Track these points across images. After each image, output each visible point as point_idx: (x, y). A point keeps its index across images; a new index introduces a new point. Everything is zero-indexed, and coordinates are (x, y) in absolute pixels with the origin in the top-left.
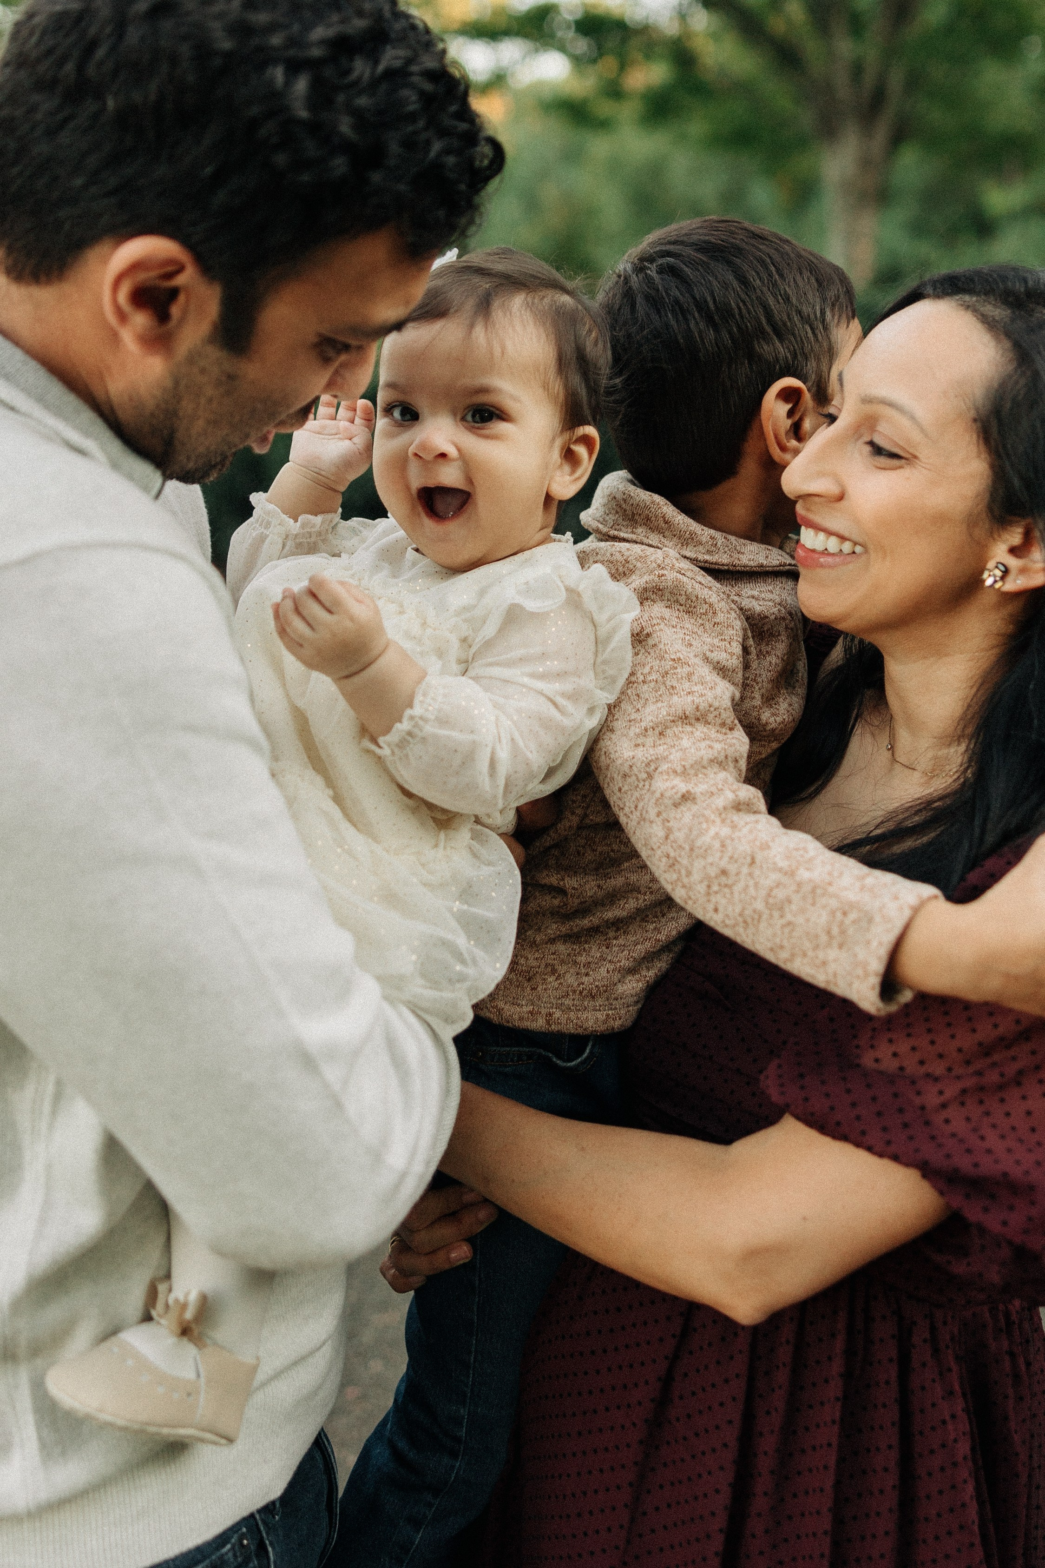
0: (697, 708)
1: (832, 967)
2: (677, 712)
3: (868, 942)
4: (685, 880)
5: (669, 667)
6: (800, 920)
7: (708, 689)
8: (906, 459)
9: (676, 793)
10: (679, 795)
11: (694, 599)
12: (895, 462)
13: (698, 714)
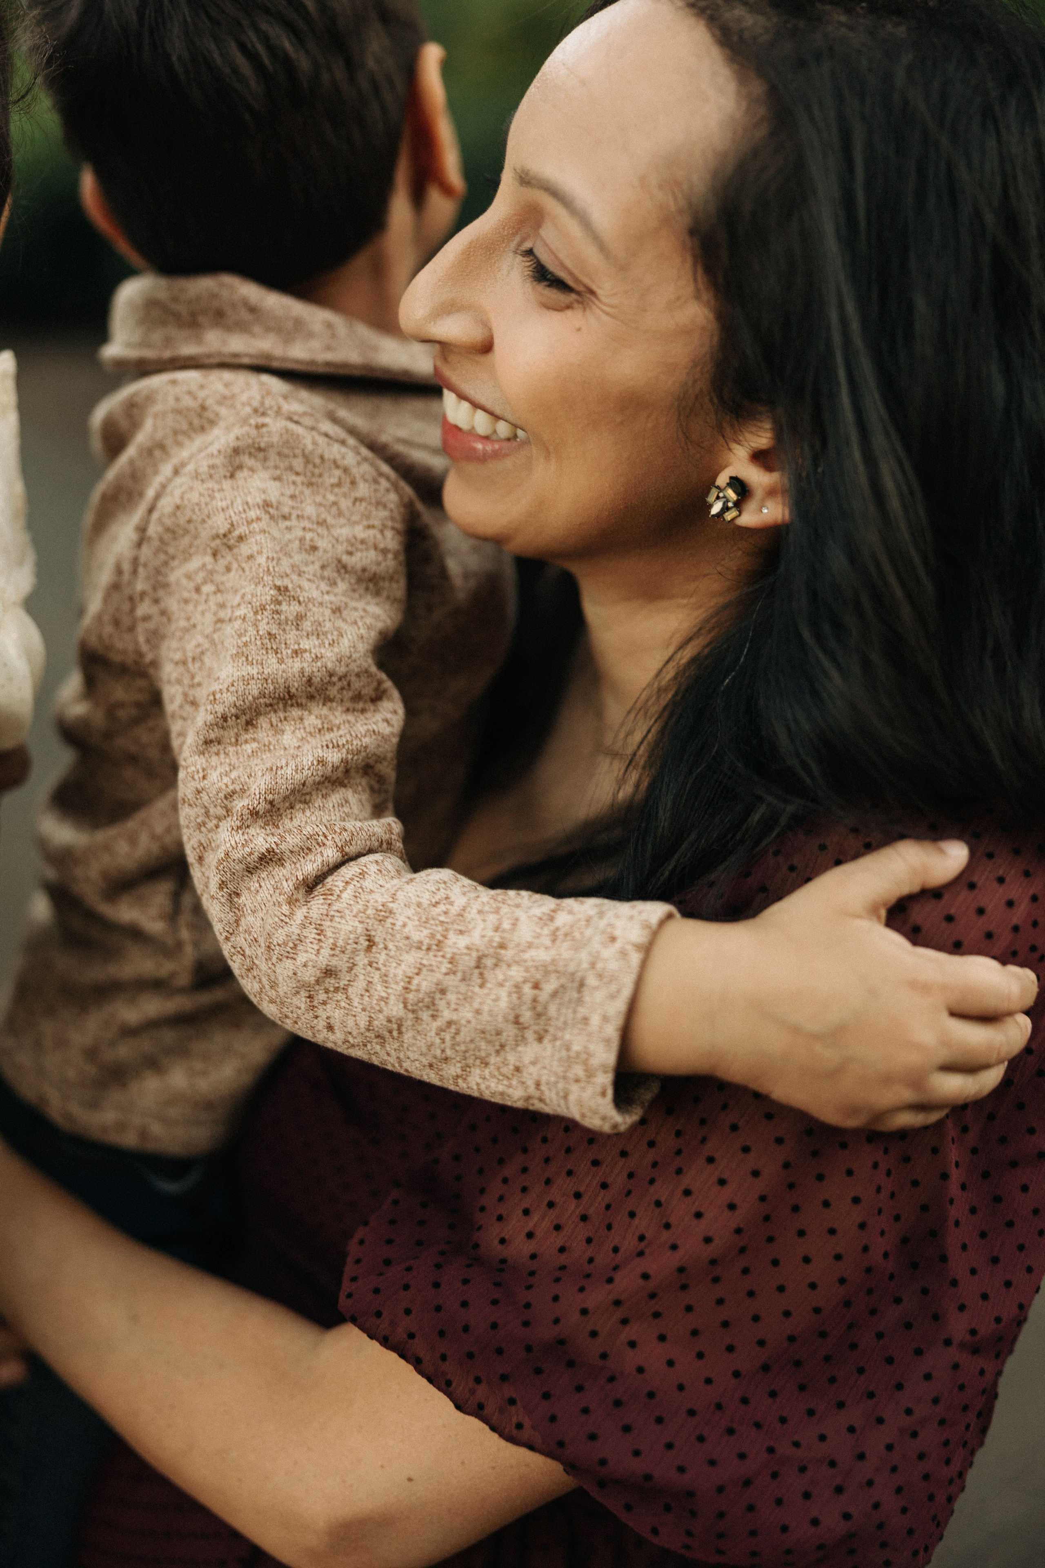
0: (310, 682)
1: (531, 1073)
2: (277, 691)
3: (586, 1020)
4: (272, 994)
5: (269, 598)
6: (466, 1014)
7: (327, 645)
8: (578, 293)
9: (251, 854)
10: (255, 856)
11: (318, 461)
12: (563, 298)
13: (312, 690)
